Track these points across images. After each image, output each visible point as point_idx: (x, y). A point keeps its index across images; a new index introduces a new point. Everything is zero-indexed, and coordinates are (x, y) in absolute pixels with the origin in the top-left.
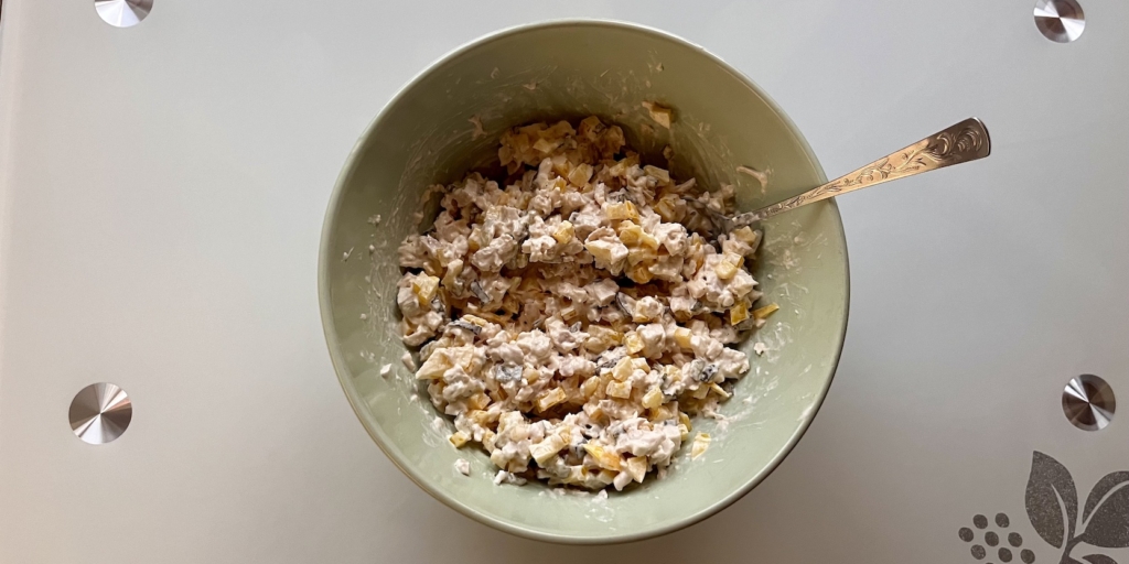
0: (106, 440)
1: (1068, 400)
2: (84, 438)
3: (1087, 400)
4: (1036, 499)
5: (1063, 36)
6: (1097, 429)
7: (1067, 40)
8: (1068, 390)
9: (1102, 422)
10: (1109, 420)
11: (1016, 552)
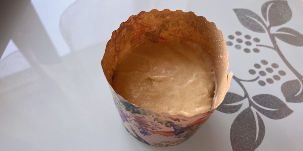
11: (251, 41)
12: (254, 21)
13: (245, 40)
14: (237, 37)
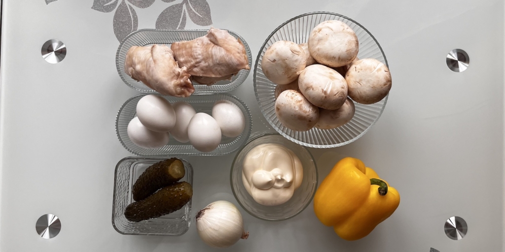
0: (51, 237)
1: (447, 225)
2: (43, 237)
3: (455, 227)
5: (456, 69)
6: (457, 239)
7: (458, 71)
8: (448, 221)
9: (459, 237)
10: (462, 237)
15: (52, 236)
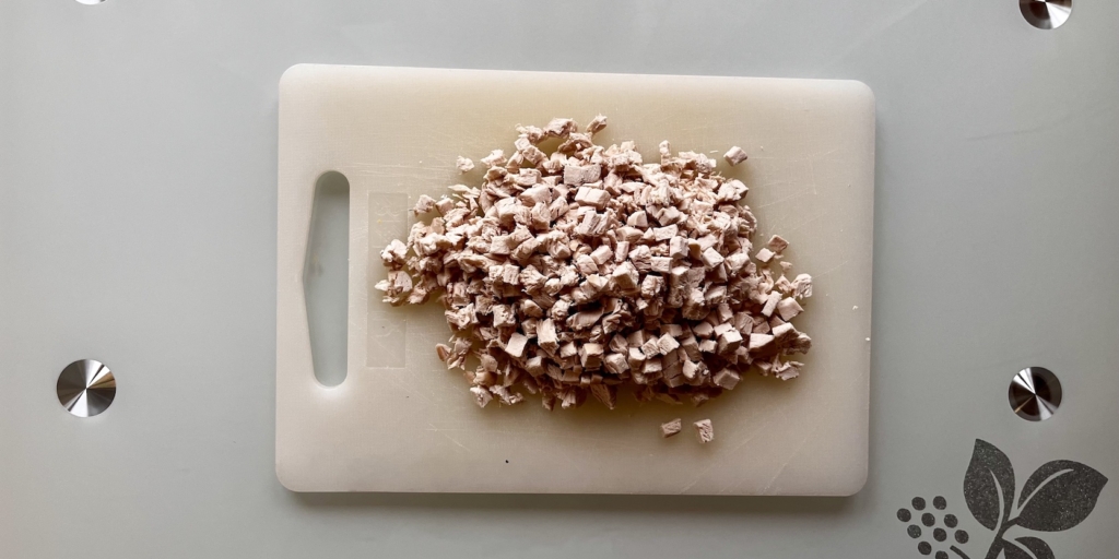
0: (90, 414)
1: (1016, 390)
3: (1034, 391)
4: (974, 484)
5: (1046, 22)
6: (1039, 419)
7: (1049, 27)
8: (1017, 379)
9: (1045, 413)
10: (1052, 413)
11: (951, 532)
12: (996, 492)
13: (940, 523)
14: (930, 508)
15: (94, 410)
